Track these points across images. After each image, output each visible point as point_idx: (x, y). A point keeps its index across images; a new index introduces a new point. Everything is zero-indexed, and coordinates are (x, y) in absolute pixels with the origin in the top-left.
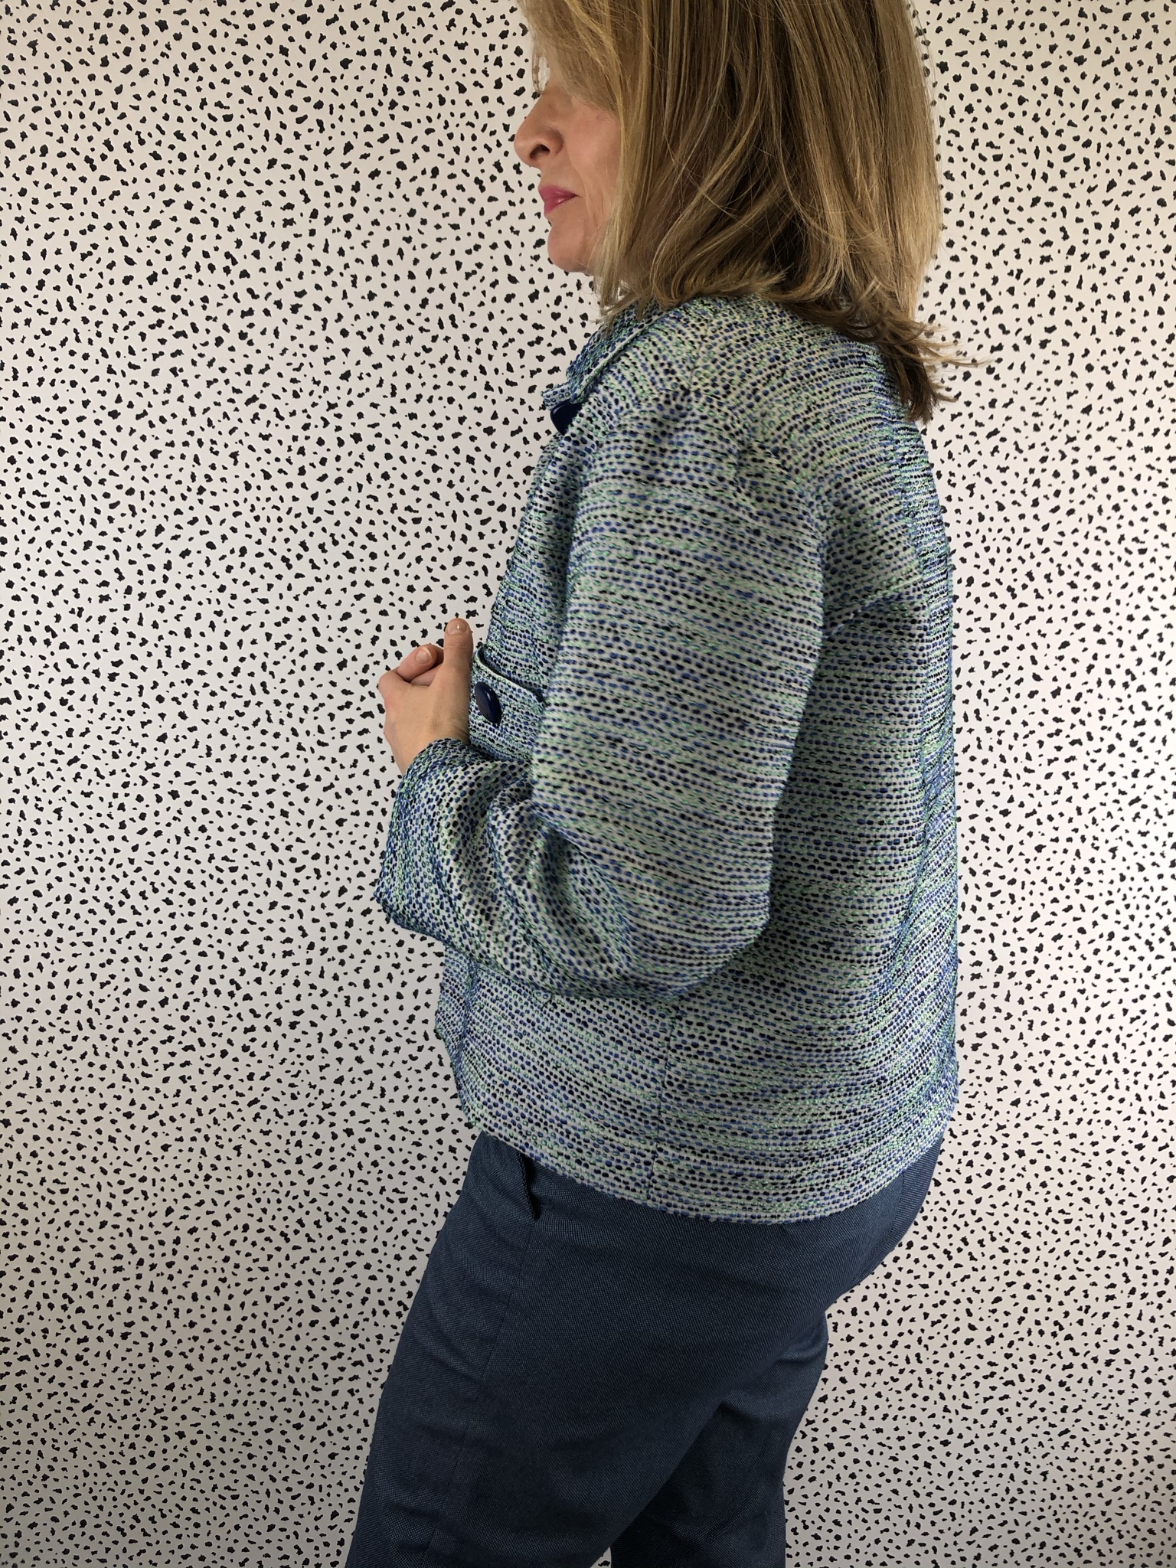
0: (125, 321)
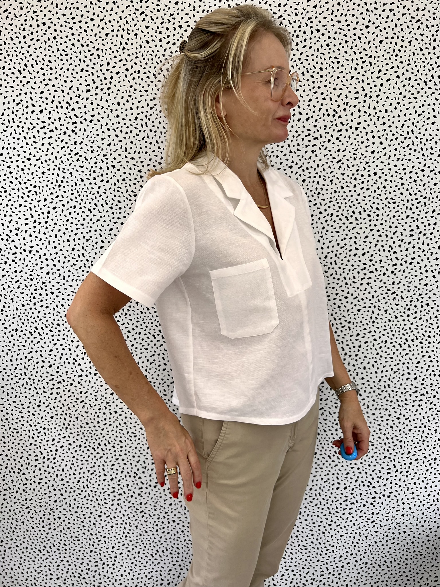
0: (32, 127)
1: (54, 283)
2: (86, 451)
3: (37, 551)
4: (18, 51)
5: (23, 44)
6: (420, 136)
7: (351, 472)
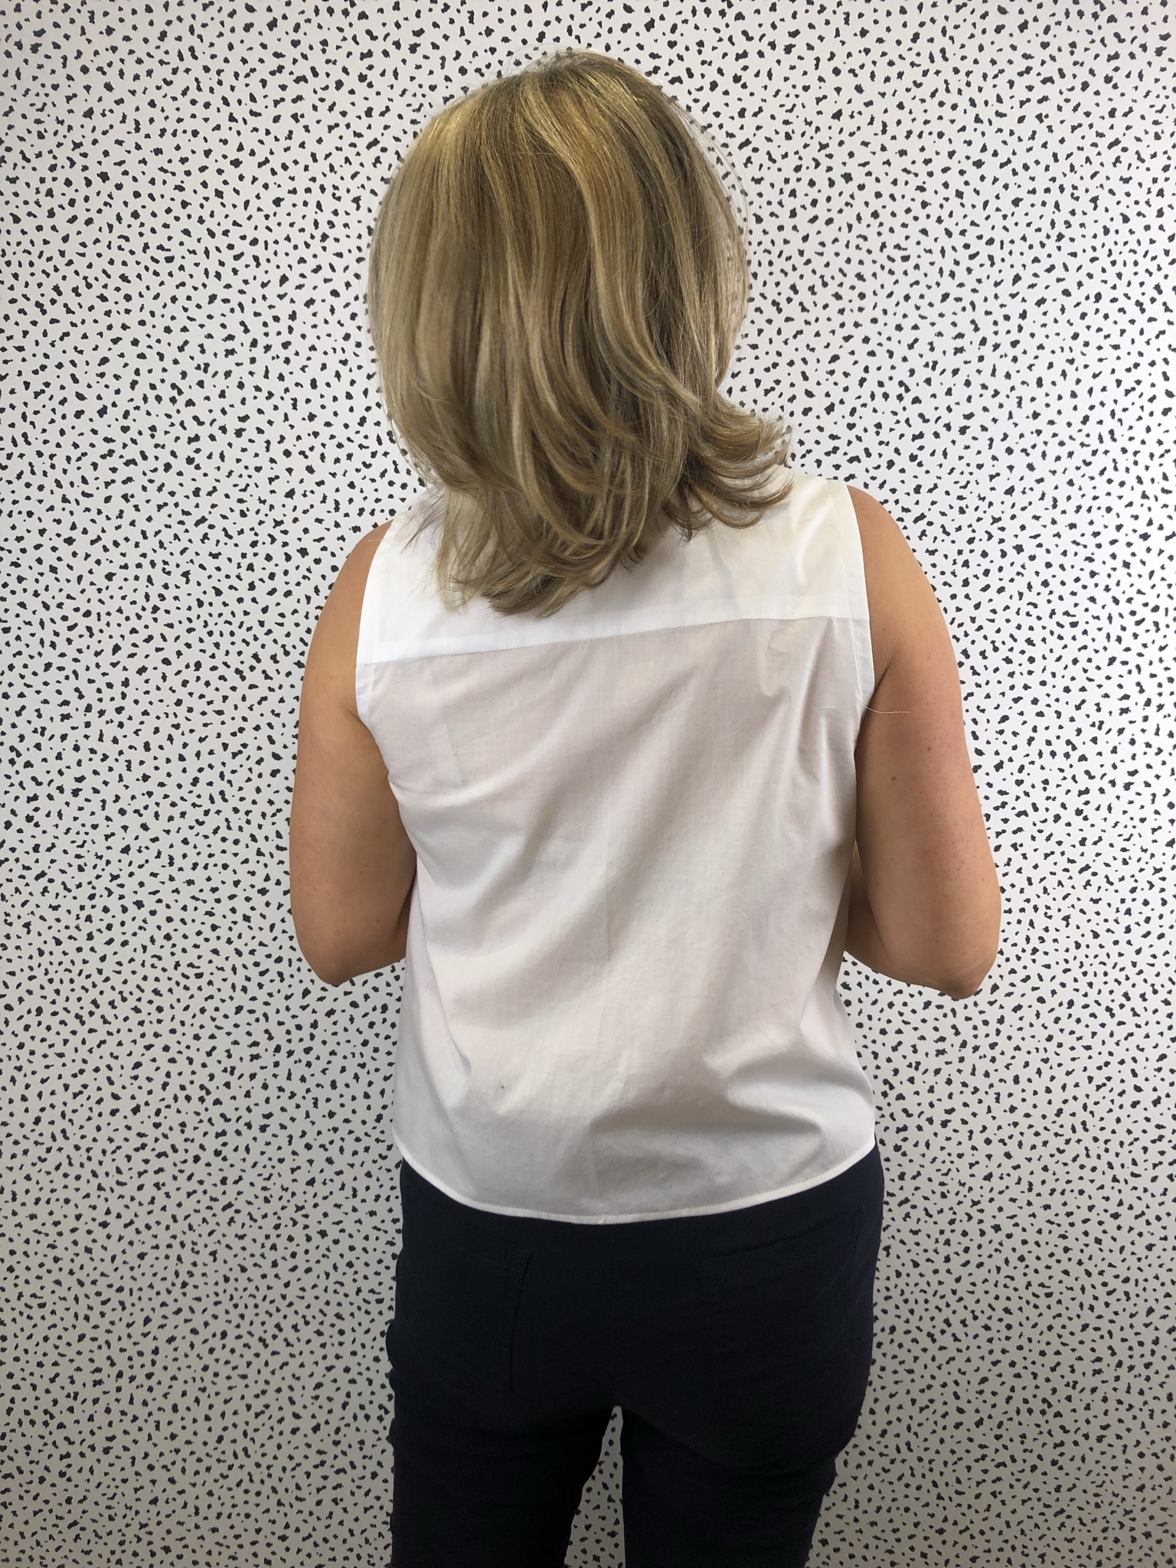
0: (77, 453)
1: (142, 875)
4: (35, 251)
5: (47, 233)
6: (1131, 447)
7: (992, 1377)
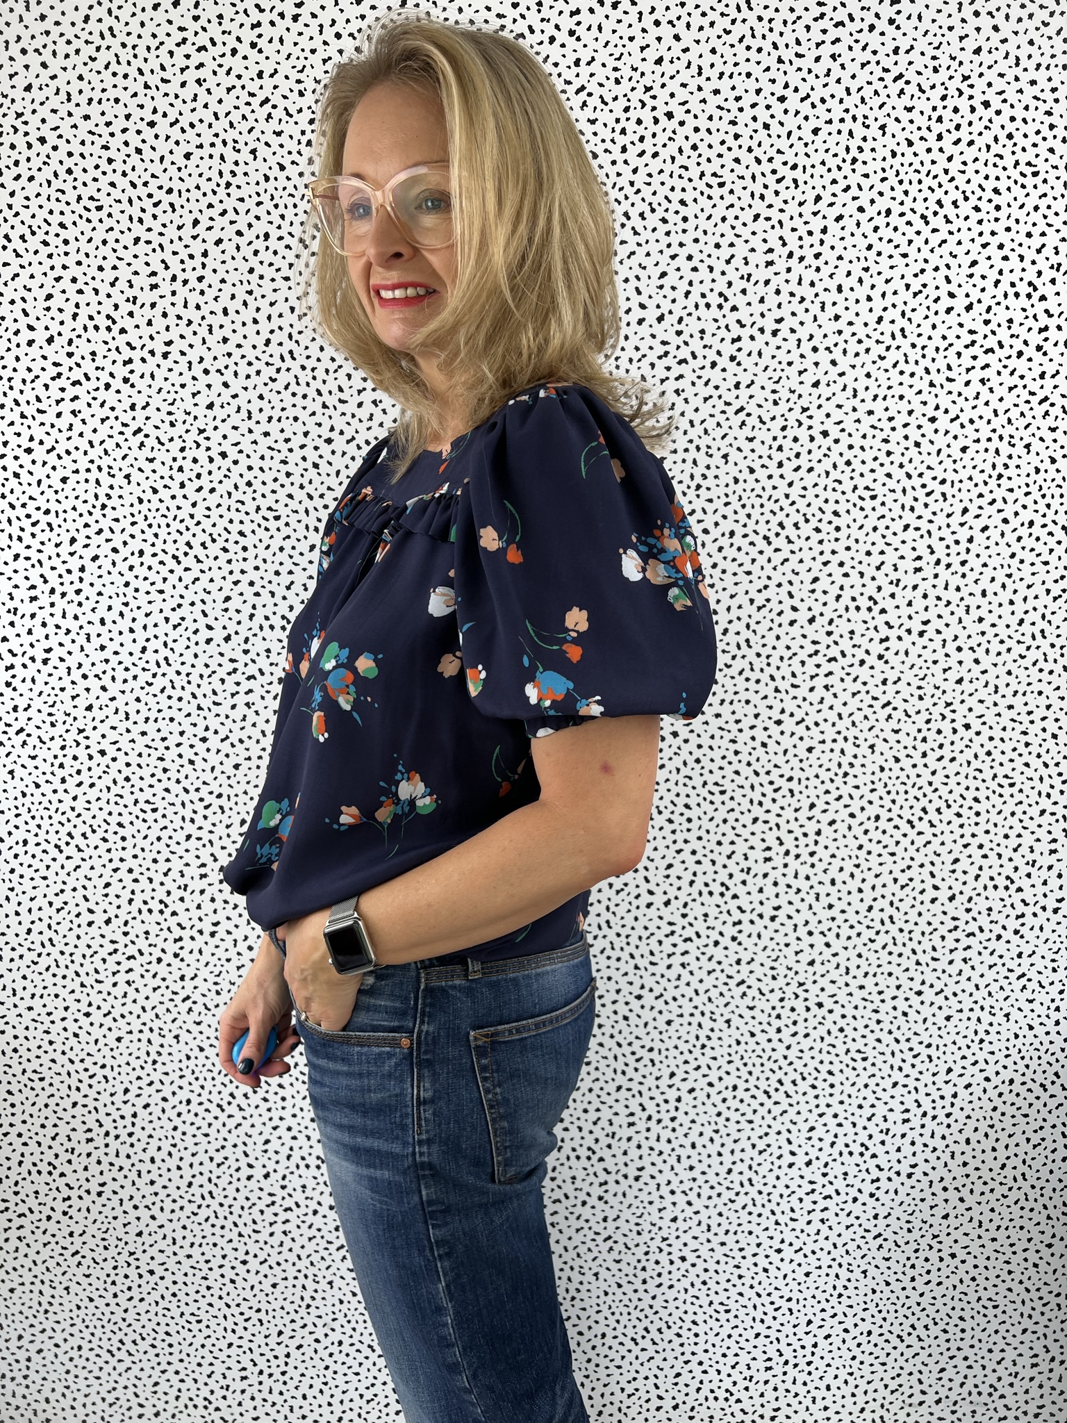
0: (30, 376)
1: (104, 728)
2: (202, 1113)
3: (103, 1353)
7: (818, 1126)
